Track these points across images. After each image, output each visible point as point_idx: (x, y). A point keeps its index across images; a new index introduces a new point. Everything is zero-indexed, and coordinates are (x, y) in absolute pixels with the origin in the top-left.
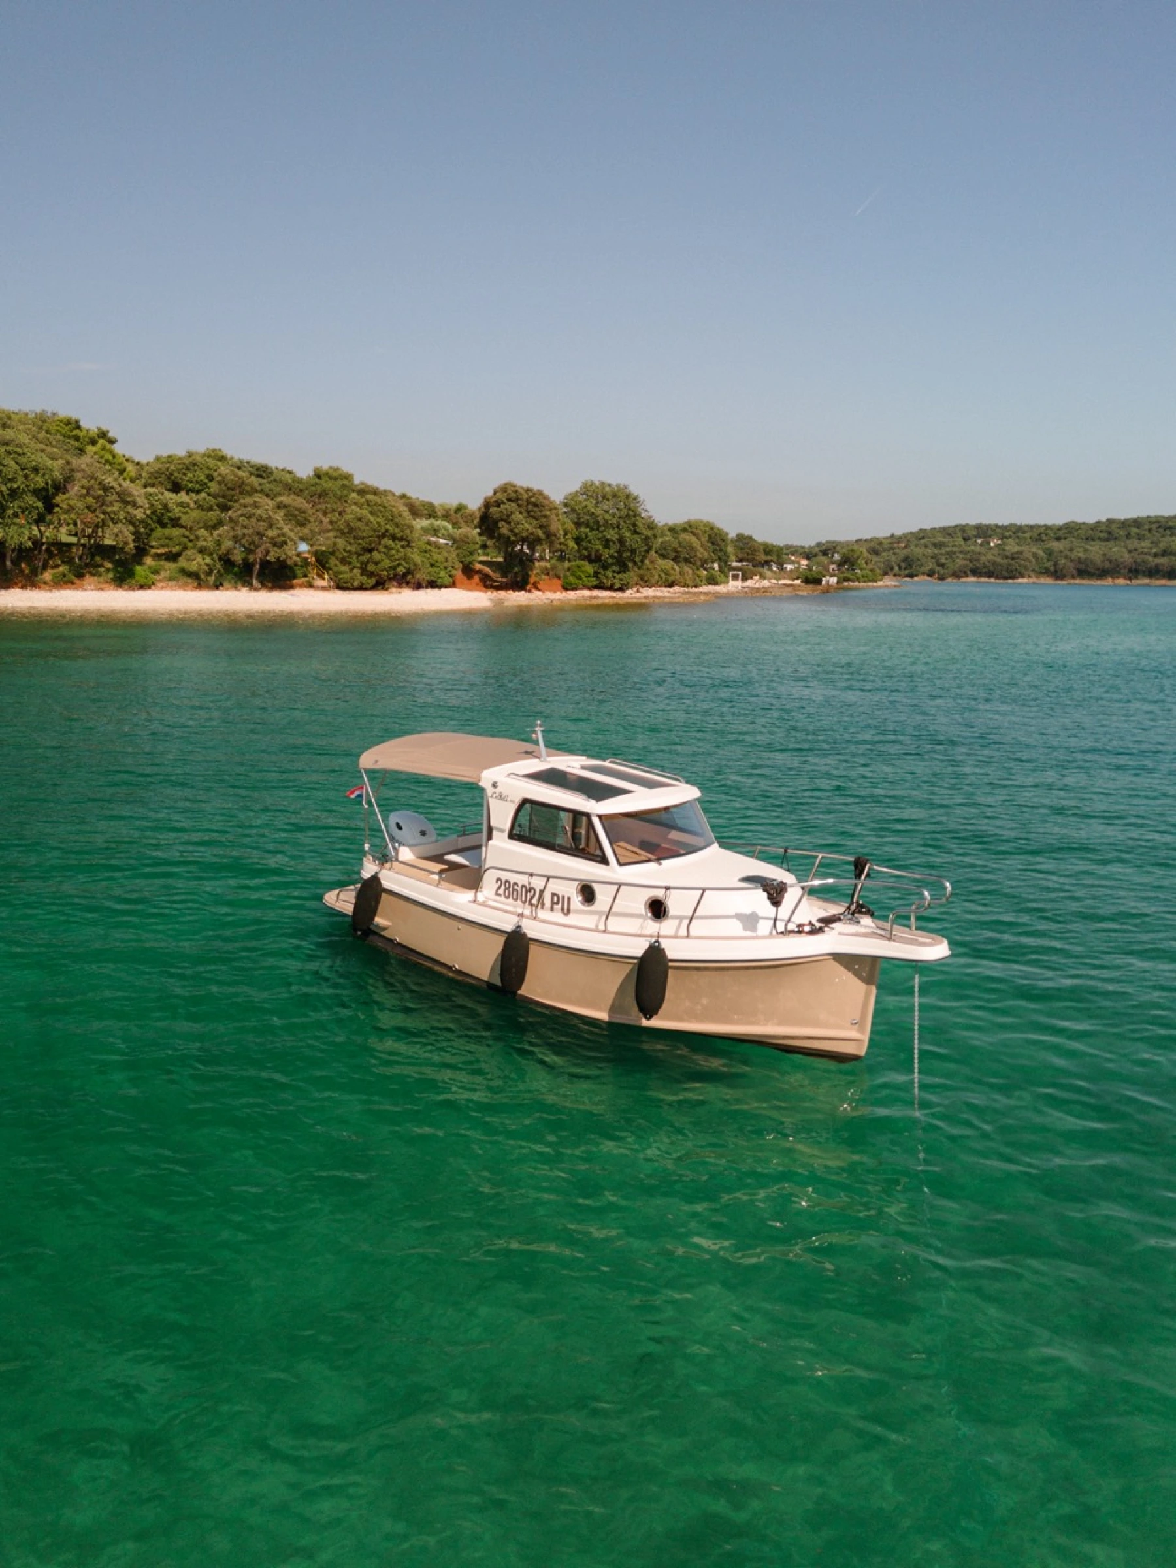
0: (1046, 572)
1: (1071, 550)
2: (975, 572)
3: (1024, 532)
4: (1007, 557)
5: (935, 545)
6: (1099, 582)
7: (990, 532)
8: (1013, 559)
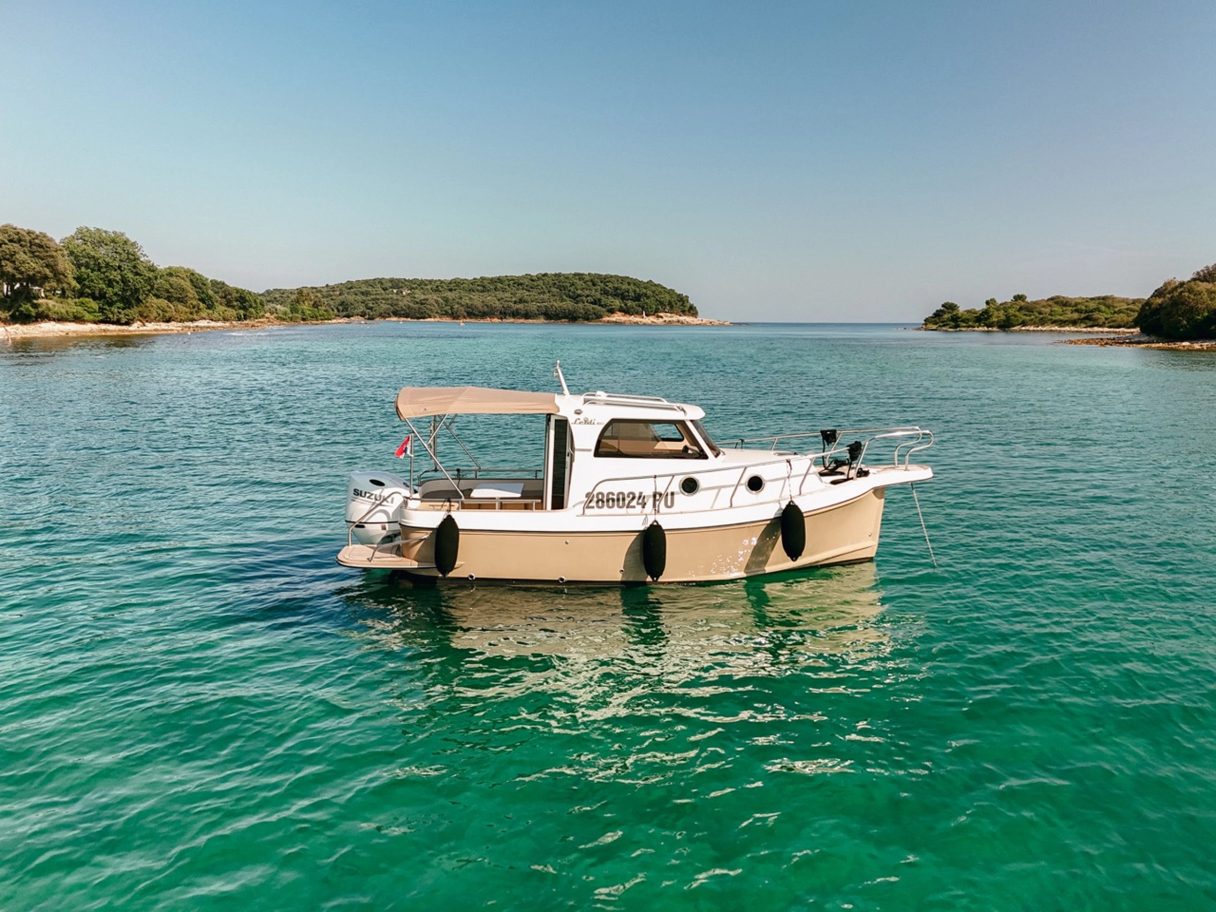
0: (446, 314)
1: (461, 298)
2: (396, 314)
3: (426, 285)
4: (417, 303)
5: (362, 293)
6: (482, 321)
7: (401, 285)
8: (422, 304)
